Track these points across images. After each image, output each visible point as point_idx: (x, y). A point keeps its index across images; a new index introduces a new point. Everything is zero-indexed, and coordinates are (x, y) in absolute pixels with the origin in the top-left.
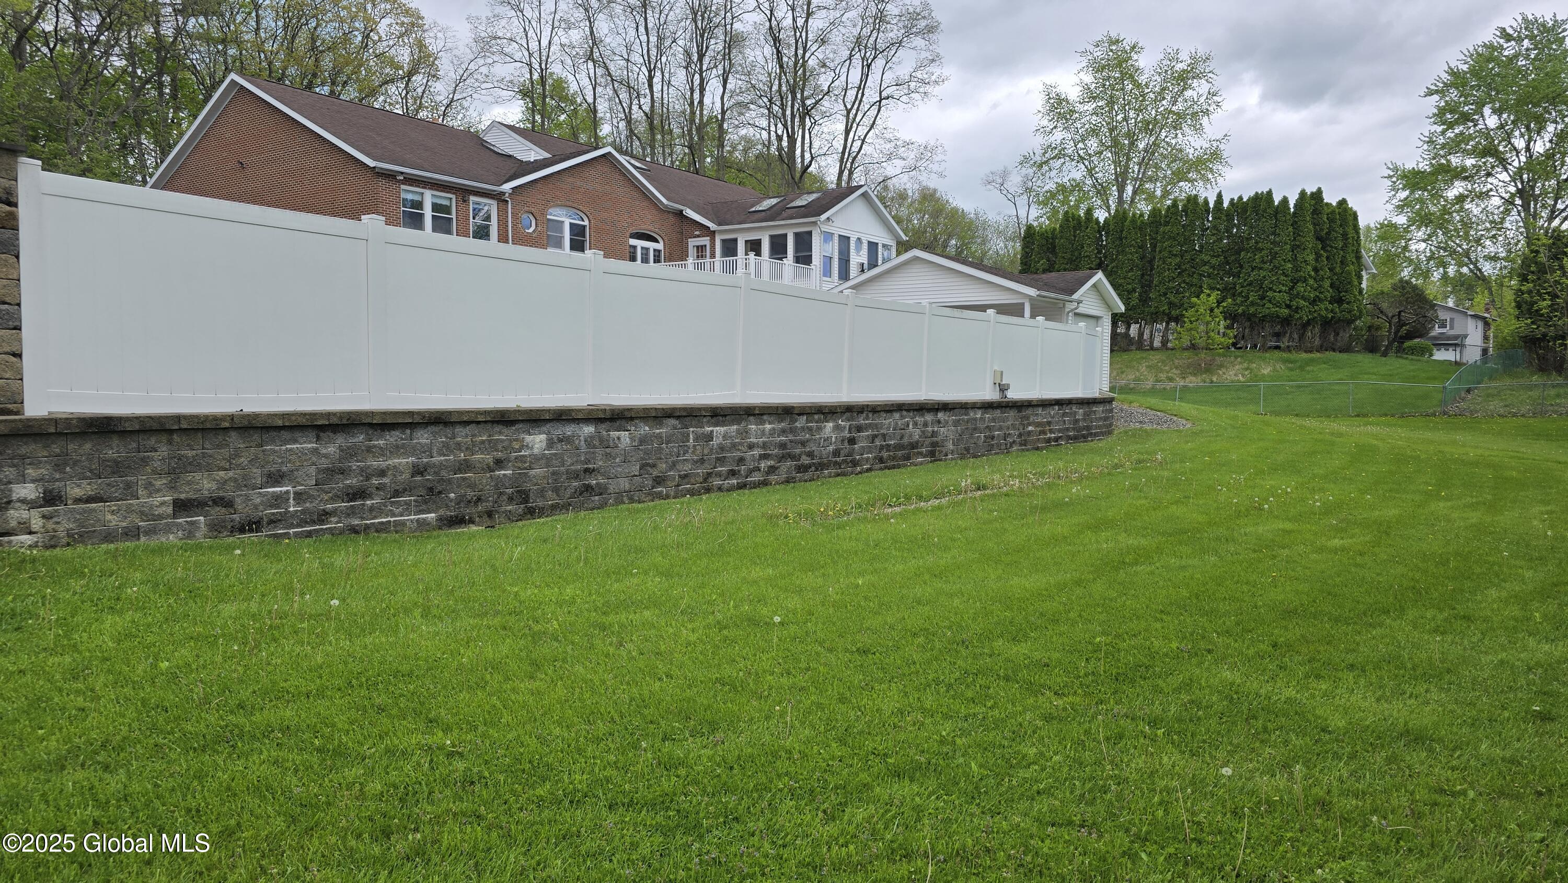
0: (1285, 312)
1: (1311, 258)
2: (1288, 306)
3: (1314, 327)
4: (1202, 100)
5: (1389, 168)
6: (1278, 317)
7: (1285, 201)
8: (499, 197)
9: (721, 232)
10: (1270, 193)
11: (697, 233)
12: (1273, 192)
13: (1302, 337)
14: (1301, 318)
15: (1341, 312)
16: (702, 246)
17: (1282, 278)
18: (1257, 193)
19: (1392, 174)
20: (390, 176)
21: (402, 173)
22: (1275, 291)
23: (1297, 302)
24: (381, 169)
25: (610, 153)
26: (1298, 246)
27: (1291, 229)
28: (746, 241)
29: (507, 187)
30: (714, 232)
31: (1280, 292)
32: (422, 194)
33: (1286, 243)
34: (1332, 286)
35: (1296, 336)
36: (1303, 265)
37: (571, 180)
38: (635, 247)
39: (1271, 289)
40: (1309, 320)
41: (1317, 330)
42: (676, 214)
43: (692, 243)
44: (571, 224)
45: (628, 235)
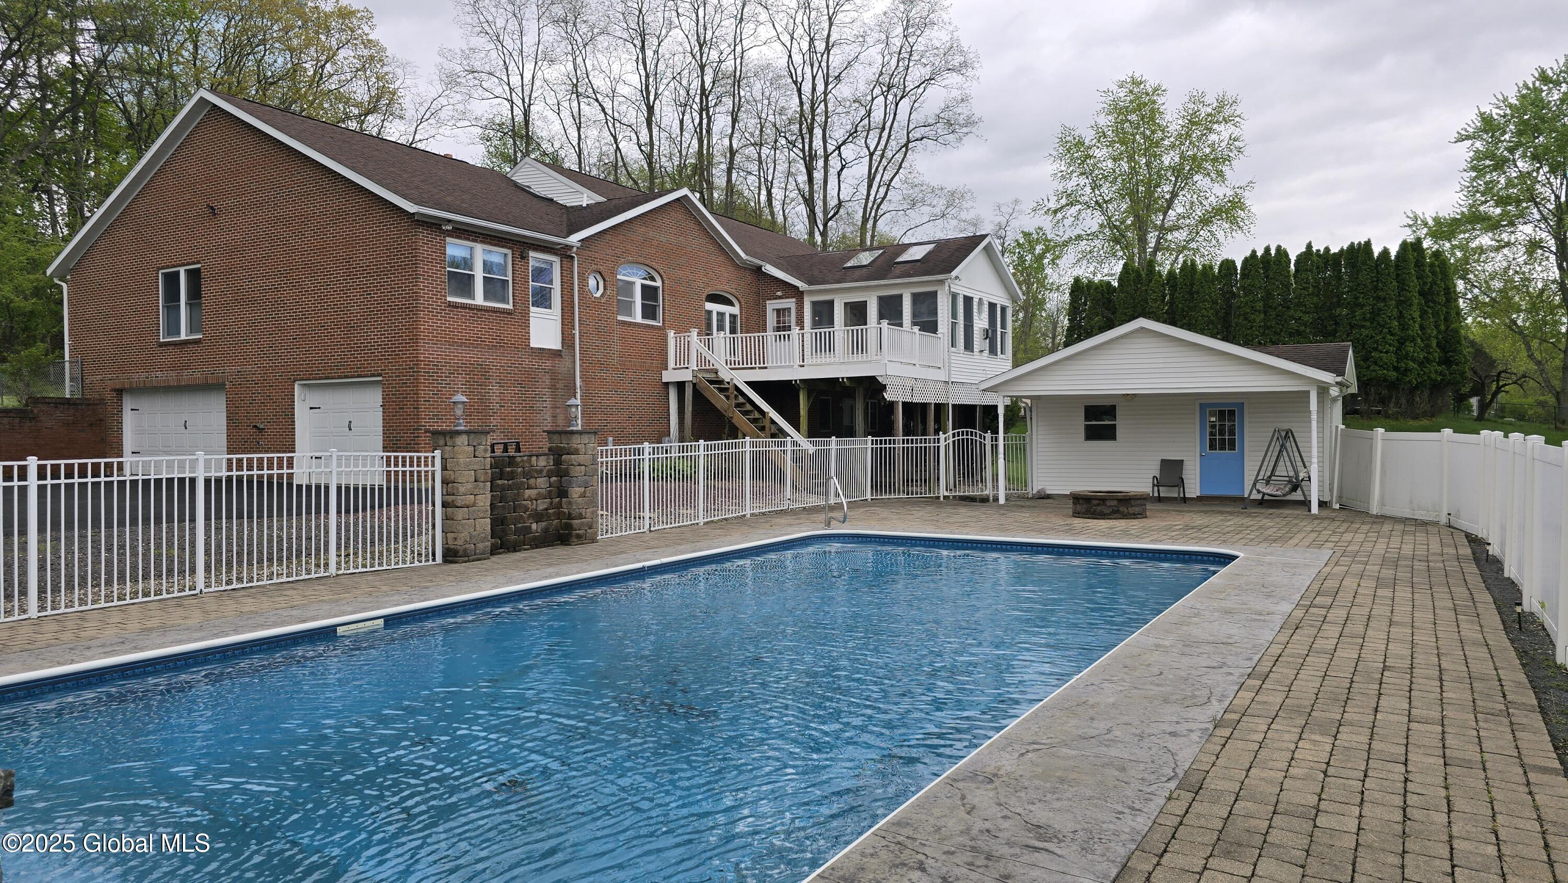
0: (1393, 375)
1: (1417, 315)
2: (1396, 369)
3: (1422, 391)
4: (1223, 144)
5: (1408, 217)
6: (1385, 380)
7: (1385, 252)
8: (564, 253)
9: (811, 292)
10: (1368, 244)
11: (779, 293)
12: (1372, 242)
13: (1411, 402)
14: (1410, 382)
15: (1451, 374)
16: (784, 310)
17: (1389, 337)
18: (1352, 244)
19: (1411, 223)
20: (434, 225)
21: (449, 221)
22: (1381, 352)
23: (1406, 364)
24: (422, 215)
25: (686, 196)
26: (1404, 302)
27: (1395, 283)
28: (845, 304)
29: (575, 239)
30: (802, 292)
31: (1387, 352)
32: (471, 248)
33: (1391, 299)
34: (1438, 344)
35: (1403, 401)
36: (1411, 322)
37: (643, 229)
38: (709, 313)
39: (1376, 349)
40: (1418, 383)
41: (1426, 393)
42: (753, 270)
43: (772, 306)
44: (643, 286)
45: (704, 297)
